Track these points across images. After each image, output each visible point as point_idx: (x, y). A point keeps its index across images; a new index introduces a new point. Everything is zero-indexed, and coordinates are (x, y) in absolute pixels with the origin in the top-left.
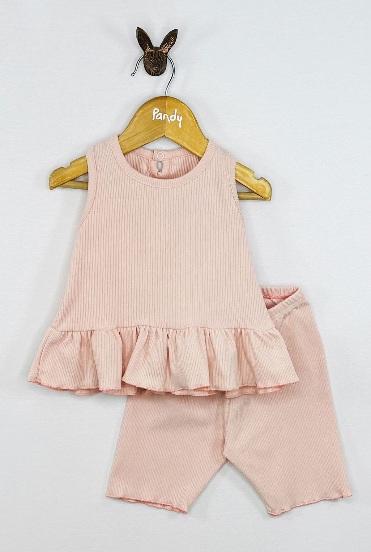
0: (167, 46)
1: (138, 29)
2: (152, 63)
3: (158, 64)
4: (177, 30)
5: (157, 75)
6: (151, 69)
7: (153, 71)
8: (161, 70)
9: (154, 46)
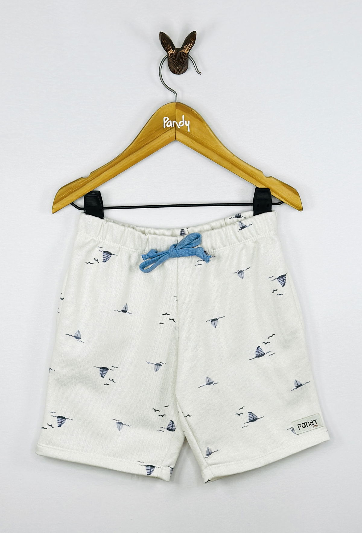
0: (188, 47)
1: (161, 33)
2: (175, 63)
3: (181, 64)
4: (195, 32)
5: (180, 74)
6: (174, 69)
7: (177, 71)
8: (183, 70)
9: (176, 47)
